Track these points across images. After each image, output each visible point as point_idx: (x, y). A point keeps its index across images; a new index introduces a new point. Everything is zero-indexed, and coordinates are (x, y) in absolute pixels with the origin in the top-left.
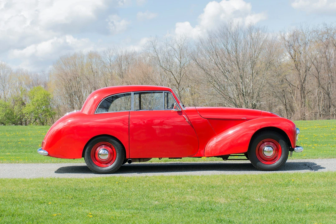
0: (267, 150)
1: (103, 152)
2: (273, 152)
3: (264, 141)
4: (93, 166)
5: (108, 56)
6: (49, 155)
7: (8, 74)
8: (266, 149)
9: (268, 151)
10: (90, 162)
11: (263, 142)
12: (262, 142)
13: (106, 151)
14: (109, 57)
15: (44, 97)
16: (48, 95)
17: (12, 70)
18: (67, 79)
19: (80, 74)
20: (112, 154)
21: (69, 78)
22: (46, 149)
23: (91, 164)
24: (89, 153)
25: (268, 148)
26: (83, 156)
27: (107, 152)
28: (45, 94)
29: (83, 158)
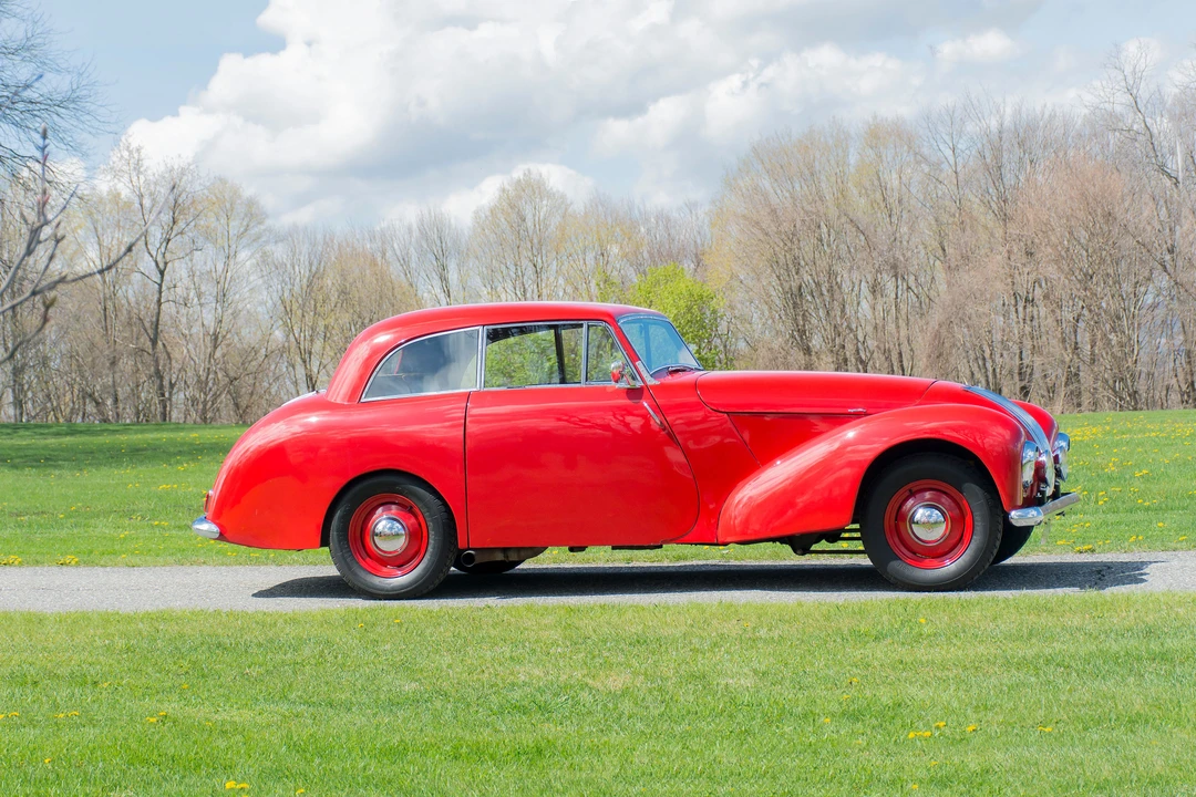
0: (924, 519)
1: (387, 529)
2: (944, 526)
3: (914, 489)
4: (355, 574)
5: (944, 136)
6: (222, 537)
7: (555, 221)
8: (921, 514)
9: (927, 520)
10: (345, 559)
11: (910, 490)
12: (907, 494)
13: (398, 525)
14: (947, 138)
15: (689, 309)
16: (702, 300)
17: (569, 202)
18: (779, 233)
19: (833, 212)
20: (416, 536)
21: (786, 227)
22: (217, 518)
23: (350, 569)
24: (344, 530)
25: (927, 512)
26: (325, 542)
27: (400, 527)
28: (692, 295)
29: (327, 549)
